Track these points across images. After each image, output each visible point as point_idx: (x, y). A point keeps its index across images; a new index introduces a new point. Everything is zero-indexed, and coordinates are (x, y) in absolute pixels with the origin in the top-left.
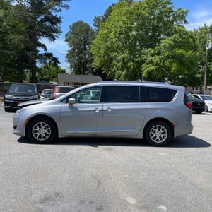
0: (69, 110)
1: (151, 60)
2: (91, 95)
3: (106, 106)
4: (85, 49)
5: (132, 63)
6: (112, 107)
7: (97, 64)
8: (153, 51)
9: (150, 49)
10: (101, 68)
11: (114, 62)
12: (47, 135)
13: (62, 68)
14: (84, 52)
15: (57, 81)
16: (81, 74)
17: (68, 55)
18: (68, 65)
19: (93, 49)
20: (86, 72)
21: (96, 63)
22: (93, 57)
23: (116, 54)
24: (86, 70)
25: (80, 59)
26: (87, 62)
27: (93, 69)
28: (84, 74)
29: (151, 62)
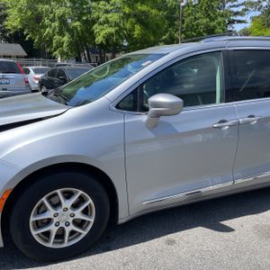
1: (107, 18)
5: (78, 23)
7: (14, 24)
11: (46, 21)
22: (8, 11)
23: (48, 6)
27: (4, 32)
29: (107, 22)
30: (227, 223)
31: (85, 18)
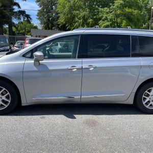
0: (35, 69)
1: (106, 17)
2: (59, 46)
3: (86, 63)
4: (52, 9)
5: (91, 20)
6: (94, 65)
8: (108, 10)
9: (106, 8)
10: (65, 25)
11: (76, 19)
12: (6, 103)
13: (35, 25)
14: (51, 11)
15: (31, 35)
16: (49, 29)
17: (38, 13)
18: (39, 22)
19: (59, 8)
20: (54, 28)
21: (61, 20)
22: (59, 15)
23: (78, 12)
24: (54, 26)
25: (49, 17)
26: (54, 20)
27: (59, 25)
28: (52, 29)
29: (106, 19)
30: (76, 116)
31: (95, 17)
